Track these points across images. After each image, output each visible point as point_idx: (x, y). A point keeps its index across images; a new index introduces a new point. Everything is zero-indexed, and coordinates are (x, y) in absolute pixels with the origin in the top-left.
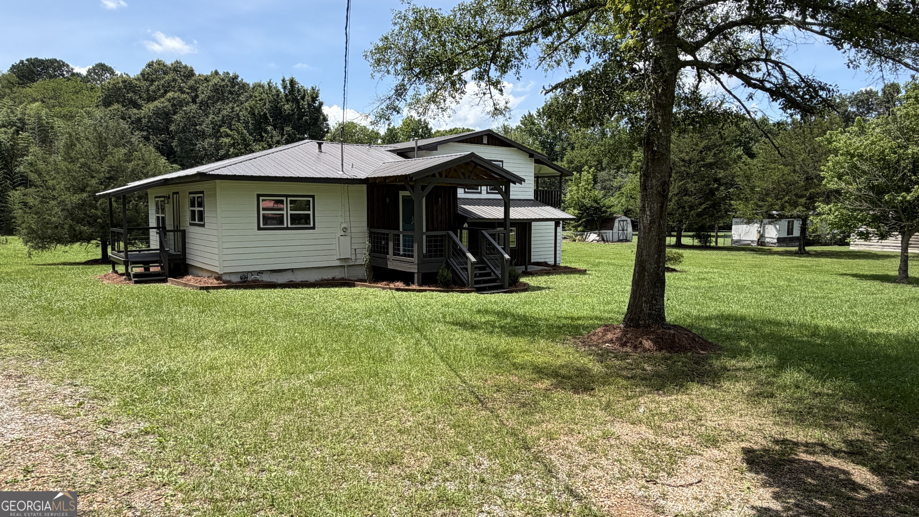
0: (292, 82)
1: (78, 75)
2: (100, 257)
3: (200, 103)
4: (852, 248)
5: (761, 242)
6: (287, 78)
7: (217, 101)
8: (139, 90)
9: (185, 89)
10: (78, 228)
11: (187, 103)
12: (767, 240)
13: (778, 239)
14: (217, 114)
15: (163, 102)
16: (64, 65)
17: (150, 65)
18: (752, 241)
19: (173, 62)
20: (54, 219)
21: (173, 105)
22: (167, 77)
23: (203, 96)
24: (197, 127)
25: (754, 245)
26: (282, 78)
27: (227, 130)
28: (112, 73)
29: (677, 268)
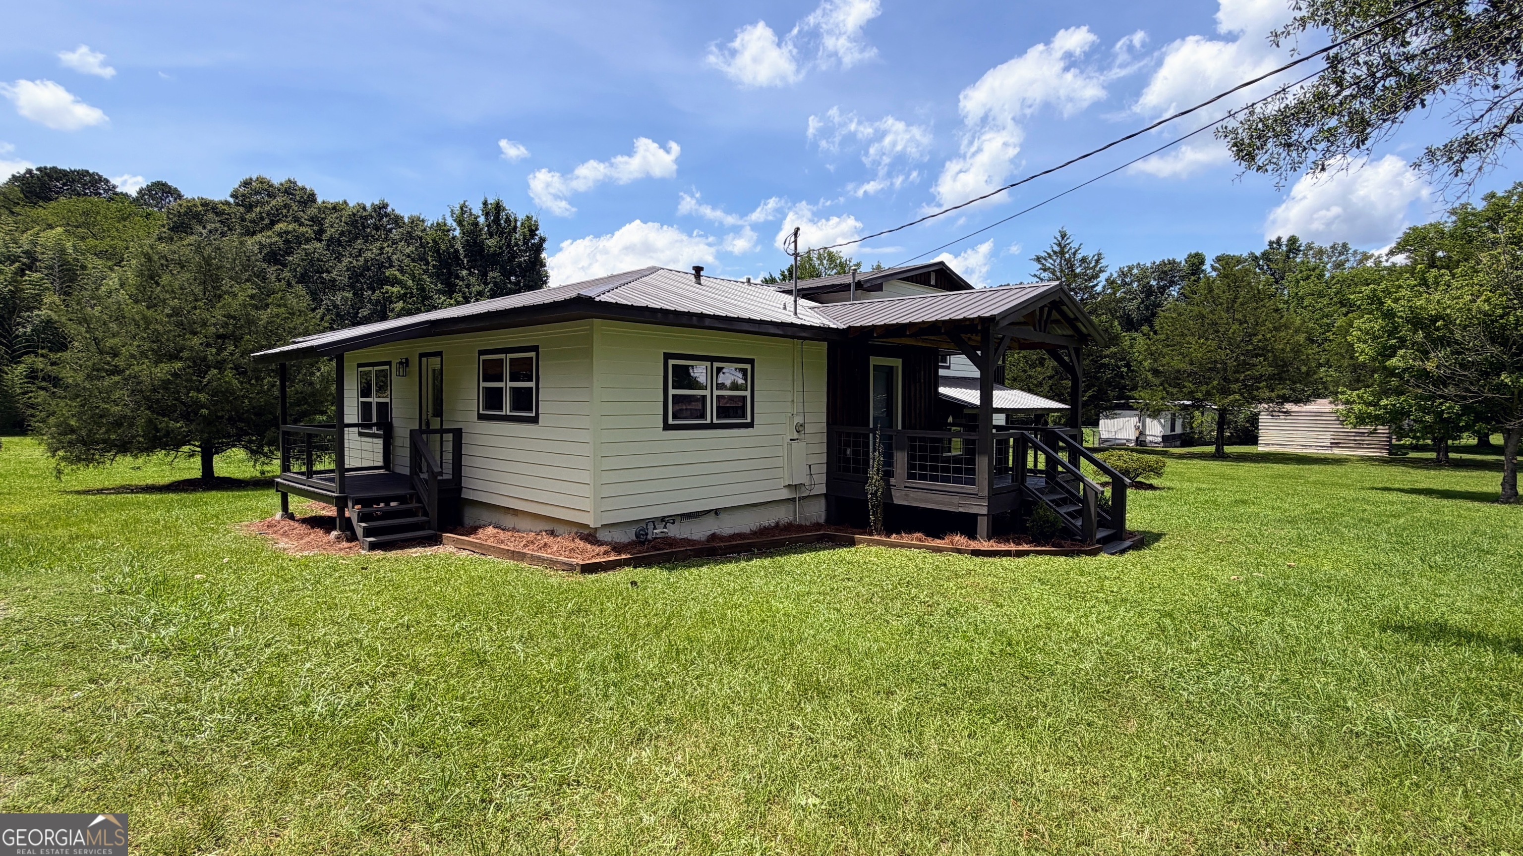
0: (498, 207)
1: (126, 196)
2: (197, 474)
3: (328, 241)
4: (1261, 449)
5: (1140, 442)
6: (491, 201)
7: (356, 238)
8: (227, 219)
9: (303, 220)
10: (163, 425)
11: (308, 241)
12: (1149, 438)
13: (1163, 437)
14: (357, 256)
15: (269, 237)
16: (100, 180)
17: (247, 183)
18: (1128, 440)
19: (283, 181)
20: (115, 409)
21: (287, 242)
22: (274, 202)
23: (333, 230)
24: (324, 275)
25: (1132, 445)
26: (482, 200)
27: (397, 273)
28: (180, 196)
29: (1155, 482)
